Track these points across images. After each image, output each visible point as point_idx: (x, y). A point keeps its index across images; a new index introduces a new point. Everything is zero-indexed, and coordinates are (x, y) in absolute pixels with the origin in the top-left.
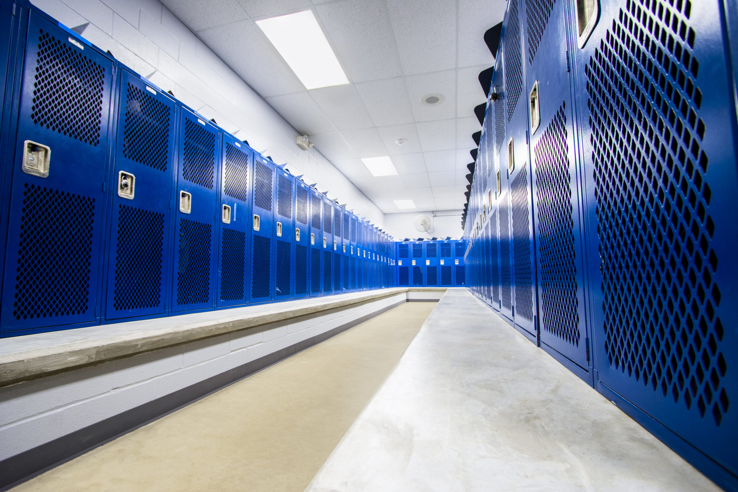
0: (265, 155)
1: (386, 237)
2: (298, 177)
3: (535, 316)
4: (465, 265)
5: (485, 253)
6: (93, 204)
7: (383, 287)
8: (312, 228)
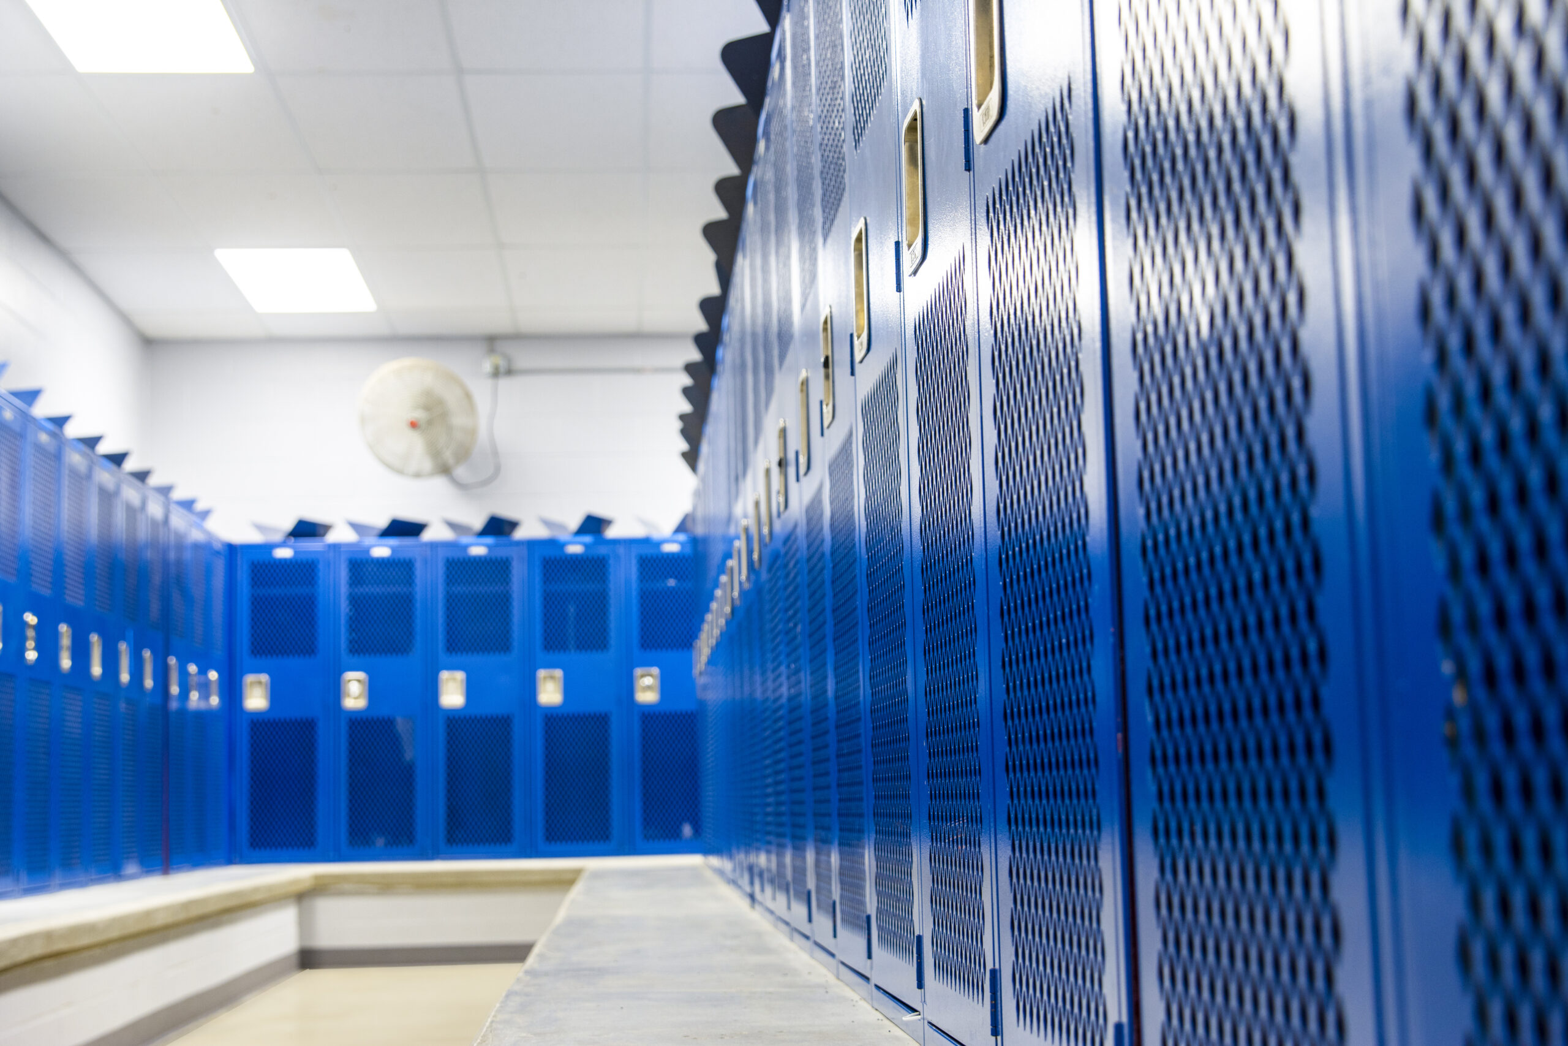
1: (155, 509)
3: (1119, 1027)
4: (702, 704)
5: (829, 629)
7: (131, 868)
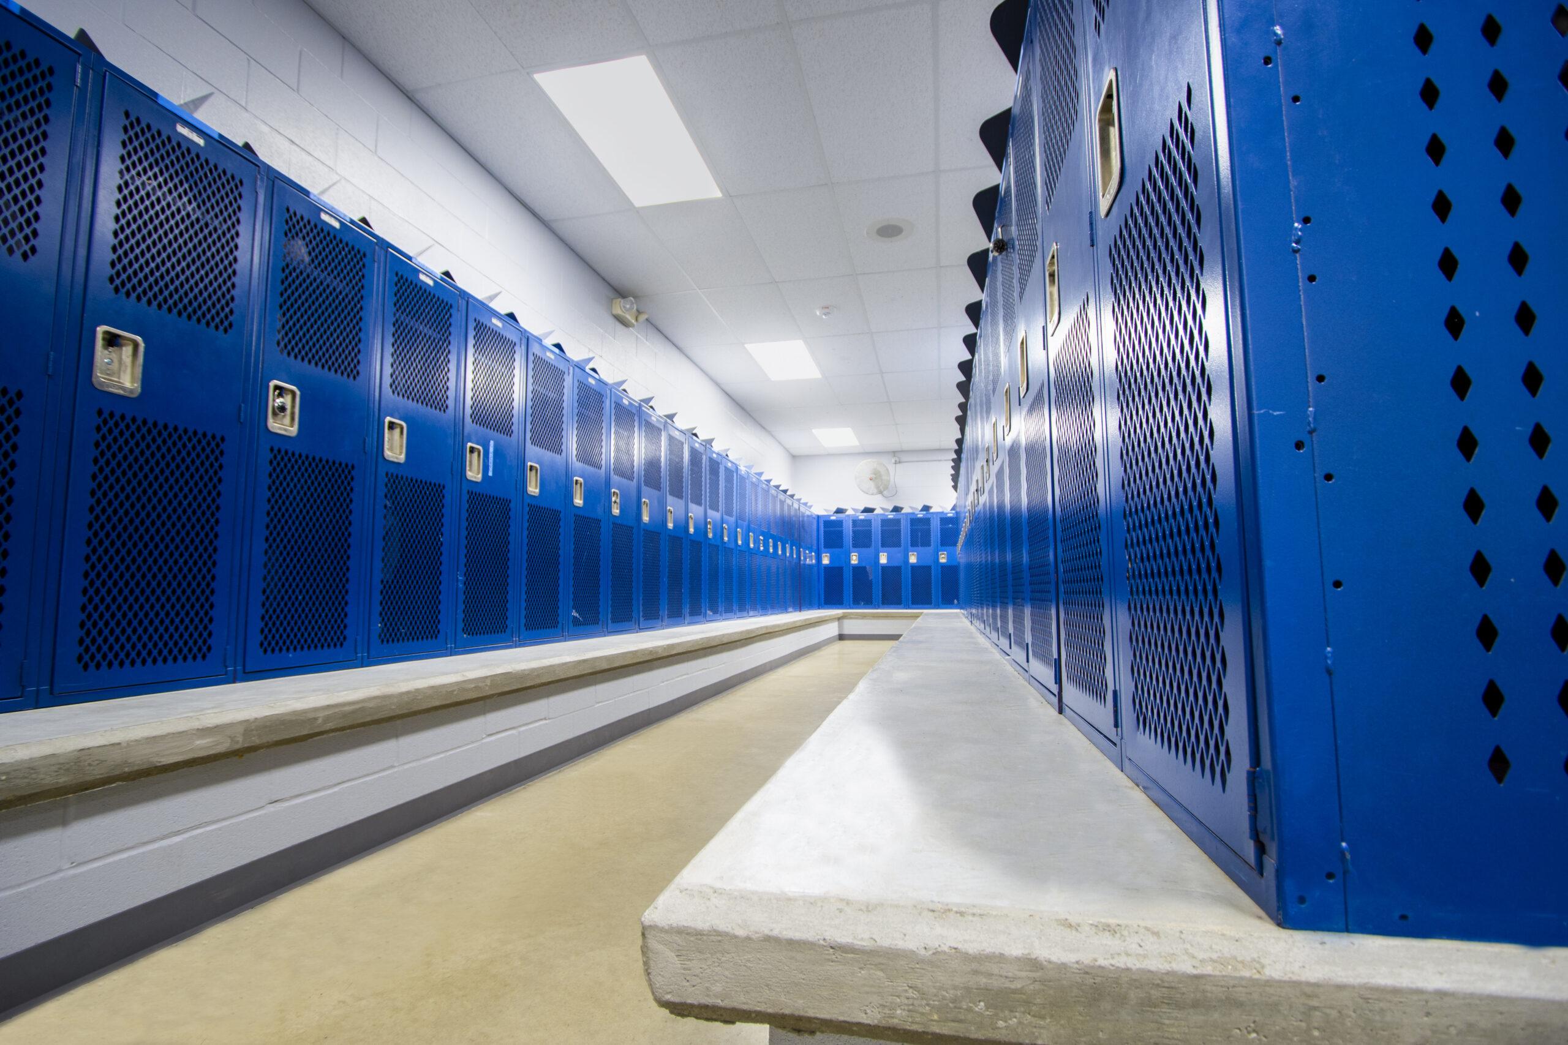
0: (548, 342)
1: (796, 506)
2: (615, 384)
3: (1055, 660)
4: (959, 563)
6: (222, 446)
7: (790, 609)
8: (645, 489)
